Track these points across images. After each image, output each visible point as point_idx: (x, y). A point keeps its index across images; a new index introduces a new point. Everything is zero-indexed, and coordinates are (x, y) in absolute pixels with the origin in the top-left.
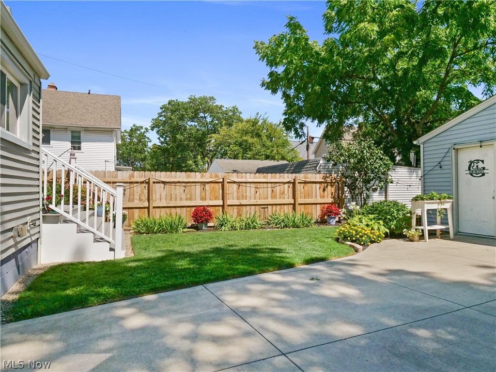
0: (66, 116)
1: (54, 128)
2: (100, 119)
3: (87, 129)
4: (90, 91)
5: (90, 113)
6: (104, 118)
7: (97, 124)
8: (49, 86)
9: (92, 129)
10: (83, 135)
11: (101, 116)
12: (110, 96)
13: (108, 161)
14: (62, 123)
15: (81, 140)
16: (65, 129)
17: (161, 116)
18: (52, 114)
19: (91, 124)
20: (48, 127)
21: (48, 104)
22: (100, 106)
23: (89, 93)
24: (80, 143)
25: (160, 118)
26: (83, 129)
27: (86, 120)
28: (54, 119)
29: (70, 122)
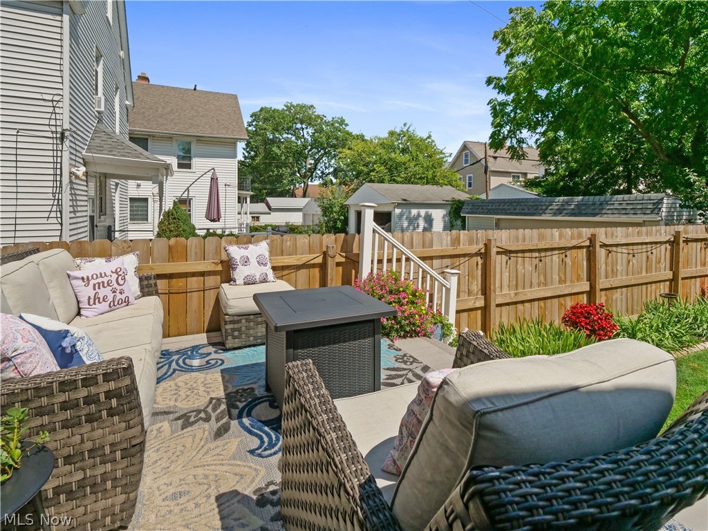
0: (169, 120)
1: (154, 136)
2: (217, 125)
3: (201, 139)
4: (196, 86)
5: (202, 116)
6: (222, 124)
7: (215, 132)
8: (139, 77)
9: (208, 139)
10: (194, 148)
11: (217, 120)
12: (223, 94)
13: (228, 185)
14: (166, 129)
15: (192, 155)
16: (170, 138)
17: (250, 126)
18: (149, 115)
19: (207, 133)
20: (146, 135)
21: (141, 102)
22: (212, 106)
23: (195, 89)
24: (190, 158)
25: (250, 128)
26: (195, 139)
27: (199, 126)
28: (154, 123)
29: (177, 128)
